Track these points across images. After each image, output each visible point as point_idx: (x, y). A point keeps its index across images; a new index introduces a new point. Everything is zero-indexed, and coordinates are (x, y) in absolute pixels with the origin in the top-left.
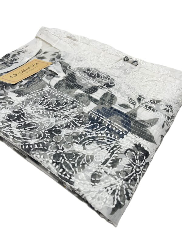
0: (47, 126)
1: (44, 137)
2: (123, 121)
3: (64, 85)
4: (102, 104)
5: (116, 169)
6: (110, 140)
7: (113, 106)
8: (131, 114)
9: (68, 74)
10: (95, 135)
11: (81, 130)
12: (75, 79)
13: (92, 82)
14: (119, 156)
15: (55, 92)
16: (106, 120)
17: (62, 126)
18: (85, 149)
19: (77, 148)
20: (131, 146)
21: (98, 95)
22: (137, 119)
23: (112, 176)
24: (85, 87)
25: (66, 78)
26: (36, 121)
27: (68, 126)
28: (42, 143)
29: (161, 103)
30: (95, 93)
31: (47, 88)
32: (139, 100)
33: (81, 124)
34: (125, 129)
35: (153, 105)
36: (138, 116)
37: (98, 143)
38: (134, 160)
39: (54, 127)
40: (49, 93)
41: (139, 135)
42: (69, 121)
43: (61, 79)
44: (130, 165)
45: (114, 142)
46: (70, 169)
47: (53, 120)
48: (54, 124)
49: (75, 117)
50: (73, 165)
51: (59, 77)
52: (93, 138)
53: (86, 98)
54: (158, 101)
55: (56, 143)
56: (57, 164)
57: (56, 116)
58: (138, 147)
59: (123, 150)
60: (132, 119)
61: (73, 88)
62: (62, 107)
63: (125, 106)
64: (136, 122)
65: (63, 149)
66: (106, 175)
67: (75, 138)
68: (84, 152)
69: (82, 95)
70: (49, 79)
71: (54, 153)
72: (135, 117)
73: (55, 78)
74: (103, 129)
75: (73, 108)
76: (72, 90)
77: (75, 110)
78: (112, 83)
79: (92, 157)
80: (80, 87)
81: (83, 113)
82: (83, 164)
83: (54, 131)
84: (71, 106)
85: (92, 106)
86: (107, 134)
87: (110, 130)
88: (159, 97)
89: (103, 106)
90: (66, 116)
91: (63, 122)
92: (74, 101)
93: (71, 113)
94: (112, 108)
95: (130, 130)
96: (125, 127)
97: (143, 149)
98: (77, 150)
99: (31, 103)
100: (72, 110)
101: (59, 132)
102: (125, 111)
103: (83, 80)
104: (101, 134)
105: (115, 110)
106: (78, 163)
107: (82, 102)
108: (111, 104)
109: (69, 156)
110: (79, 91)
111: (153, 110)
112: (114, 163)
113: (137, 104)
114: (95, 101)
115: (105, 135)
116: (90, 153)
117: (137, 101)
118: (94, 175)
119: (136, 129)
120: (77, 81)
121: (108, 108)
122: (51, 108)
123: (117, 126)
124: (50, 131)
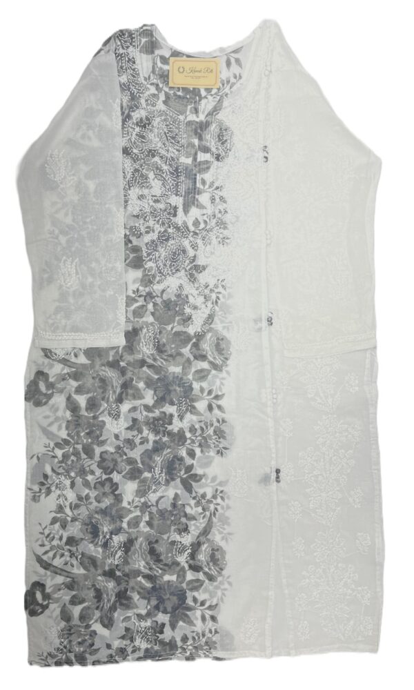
0: (152, 146)
1: (142, 153)
2: (189, 189)
3: (194, 127)
4: (195, 166)
5: (154, 204)
6: (169, 190)
7: (198, 175)
8: (199, 191)
9: (206, 121)
10: (167, 179)
11: (165, 167)
12: (205, 130)
13: (213, 143)
14: (162, 201)
15: (182, 127)
16: (182, 178)
17: (160, 154)
18: (153, 180)
19: (151, 175)
20: (173, 204)
21: (202, 157)
22: (197, 196)
23: (149, 204)
24: (204, 143)
25: (201, 123)
26: (151, 136)
27: (162, 157)
28: (138, 156)
29: (224, 204)
30: (202, 154)
31: (181, 117)
32: (217, 188)
33: (170, 165)
34: (183, 193)
35: (218, 200)
36: (200, 196)
37: (163, 184)
38: (165, 210)
39: (155, 151)
40: (179, 122)
41: (184, 205)
42: (166, 155)
43: (198, 120)
44: (161, 210)
45: (170, 193)
46: (135, 182)
47: (160, 145)
48: (158, 148)
49: (172, 157)
50: (139, 182)
51: (198, 117)
52: (165, 179)
53: (193, 151)
54: (225, 202)
55: (144, 163)
56: (133, 174)
57: (164, 144)
58: (175, 208)
59: (167, 201)
60: (195, 194)
61: (196, 135)
62: (173, 142)
63: (204, 182)
64: (195, 197)
65: (143, 169)
66: (146, 201)
67: (157, 168)
68: (151, 181)
69: (193, 146)
70: (191, 112)
71: (137, 167)
72: (198, 194)
73: (194, 115)
74: (175, 181)
75: (177, 150)
76: (194, 136)
77: (177, 153)
78: (223, 158)
79: (152, 187)
80: (200, 138)
81: (178, 160)
82: (143, 186)
83: (152, 153)
84: (178, 148)
85: (189, 161)
86: (173, 185)
87: (177, 185)
88: (229, 201)
89: (194, 168)
90: (168, 151)
91: (163, 152)
92: (184, 146)
93: (173, 152)
94: (196, 175)
95: (185, 197)
96: (185, 192)
97: (176, 212)
98: (149, 176)
99: (163, 118)
100: (175, 151)
101: (153, 156)
102: (199, 185)
103: (209, 136)
104: (170, 182)
105: (195, 179)
106: (142, 183)
107: (187, 152)
108: (199, 172)
109: (142, 176)
110: (196, 142)
111: (212, 203)
112: (157, 201)
113: (211, 190)
114: (195, 159)
115: (171, 184)
116: (153, 184)
117: (215, 187)
118: (142, 196)
119: (188, 199)
120: (204, 132)
121: (194, 172)
122: (168, 135)
123: (183, 188)
124: (150, 151)
